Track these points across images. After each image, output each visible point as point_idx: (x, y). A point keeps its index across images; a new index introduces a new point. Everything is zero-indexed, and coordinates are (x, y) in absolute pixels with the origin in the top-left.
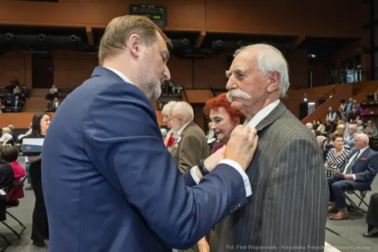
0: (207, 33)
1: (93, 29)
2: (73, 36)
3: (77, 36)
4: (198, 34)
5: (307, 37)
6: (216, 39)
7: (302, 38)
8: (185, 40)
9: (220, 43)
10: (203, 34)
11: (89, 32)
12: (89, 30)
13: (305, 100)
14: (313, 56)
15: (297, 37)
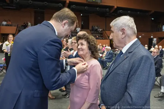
0: (117, 7)
1: (69, 1)
2: (60, 4)
3: (62, 4)
4: (113, 7)
5: (155, 12)
6: (120, 10)
7: (153, 11)
8: (108, 9)
9: (122, 12)
10: (116, 7)
11: (67, 3)
12: (68, 2)
13: (152, 37)
14: (153, 19)
15: (151, 11)
